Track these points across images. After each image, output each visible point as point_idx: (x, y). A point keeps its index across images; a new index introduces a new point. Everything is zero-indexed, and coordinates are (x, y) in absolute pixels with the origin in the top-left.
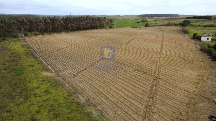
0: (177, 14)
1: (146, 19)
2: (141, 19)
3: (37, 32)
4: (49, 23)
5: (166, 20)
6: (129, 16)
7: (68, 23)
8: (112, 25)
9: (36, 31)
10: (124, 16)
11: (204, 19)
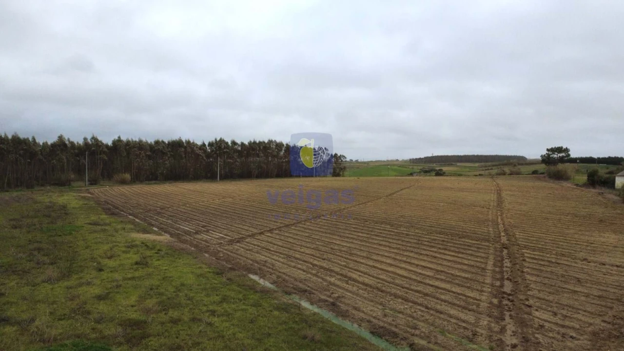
0: (521, 155)
1: (434, 167)
2: (420, 168)
3: (127, 176)
4: (162, 151)
5: (493, 168)
6: (384, 161)
7: (215, 155)
8: (342, 169)
9: (125, 173)
10: (372, 161)
11: (600, 164)
